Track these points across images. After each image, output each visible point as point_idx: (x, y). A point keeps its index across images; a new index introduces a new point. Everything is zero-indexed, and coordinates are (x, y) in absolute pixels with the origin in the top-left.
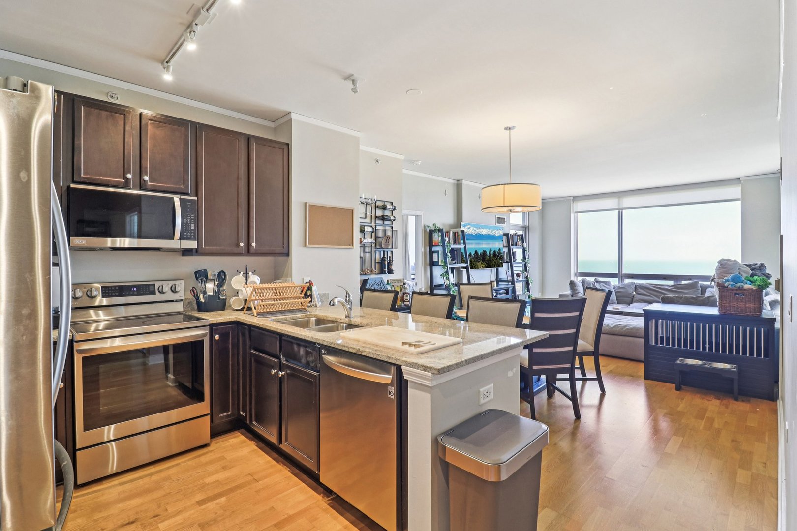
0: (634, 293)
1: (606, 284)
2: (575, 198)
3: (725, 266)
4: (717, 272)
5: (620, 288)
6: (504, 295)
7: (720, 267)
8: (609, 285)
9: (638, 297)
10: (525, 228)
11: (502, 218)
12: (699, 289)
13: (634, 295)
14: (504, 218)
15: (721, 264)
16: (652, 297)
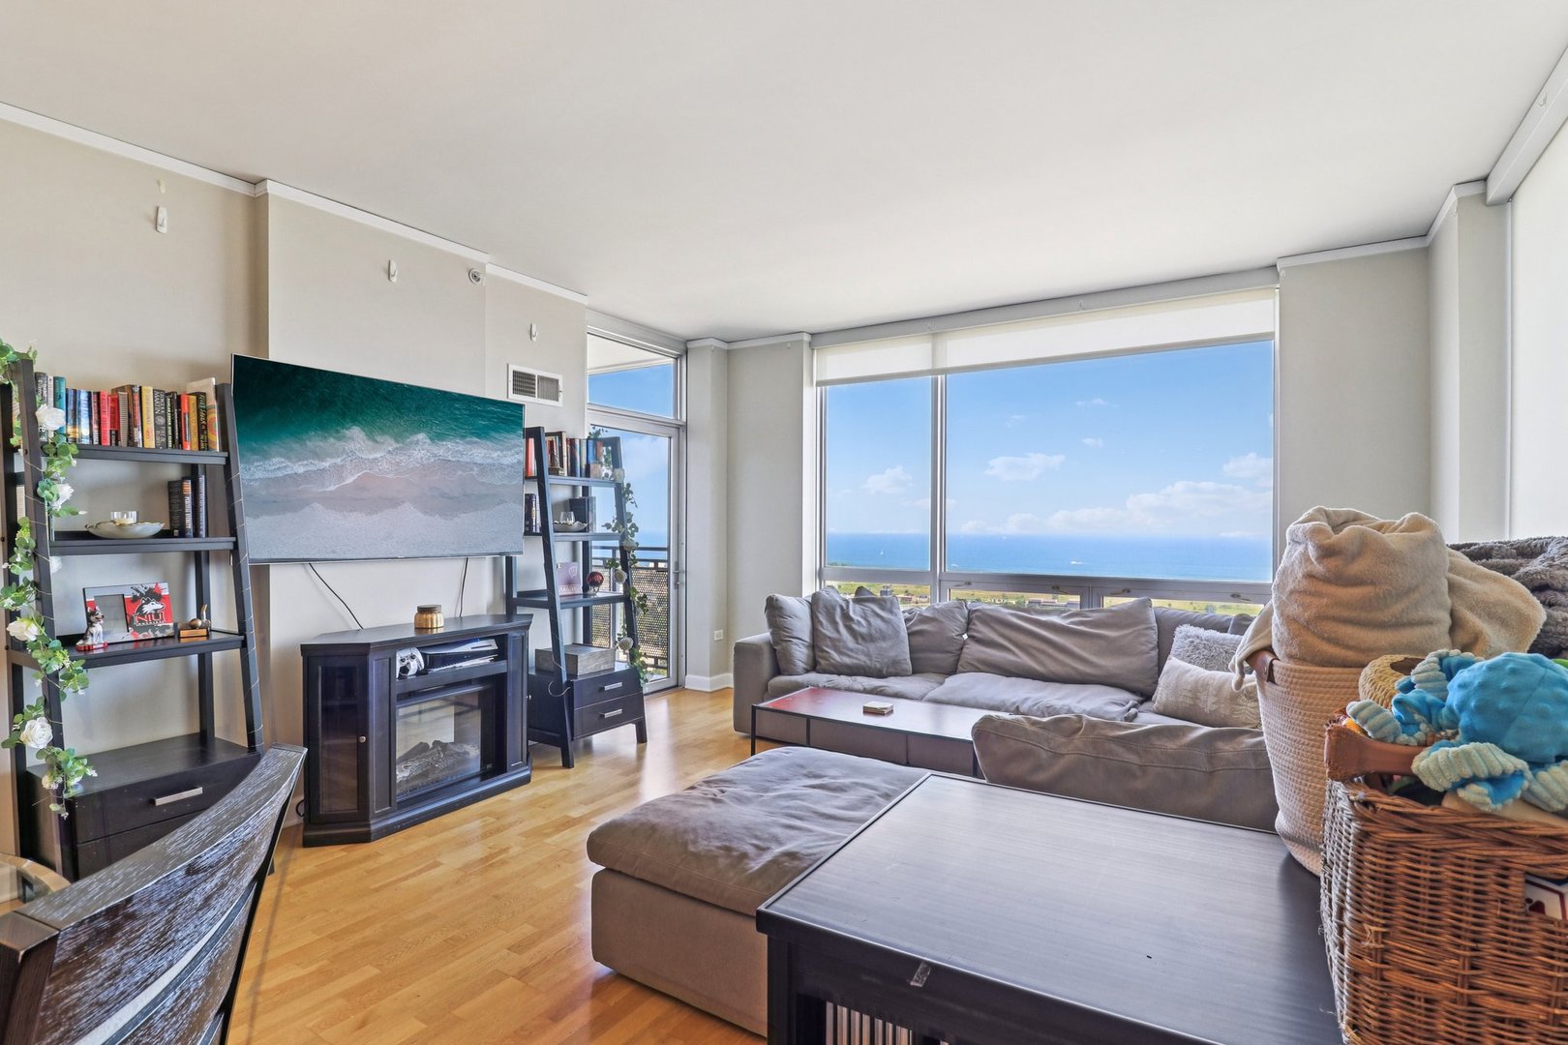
0: (965, 636)
1: (883, 608)
2: (819, 338)
3: (1356, 568)
4: (1294, 609)
5: (924, 620)
6: (486, 660)
7: (1319, 568)
8: (891, 612)
9: (974, 650)
10: (678, 427)
11: (542, 379)
12: (1152, 628)
13: (964, 643)
14: (557, 381)
15: (1327, 552)
16: (1014, 653)
